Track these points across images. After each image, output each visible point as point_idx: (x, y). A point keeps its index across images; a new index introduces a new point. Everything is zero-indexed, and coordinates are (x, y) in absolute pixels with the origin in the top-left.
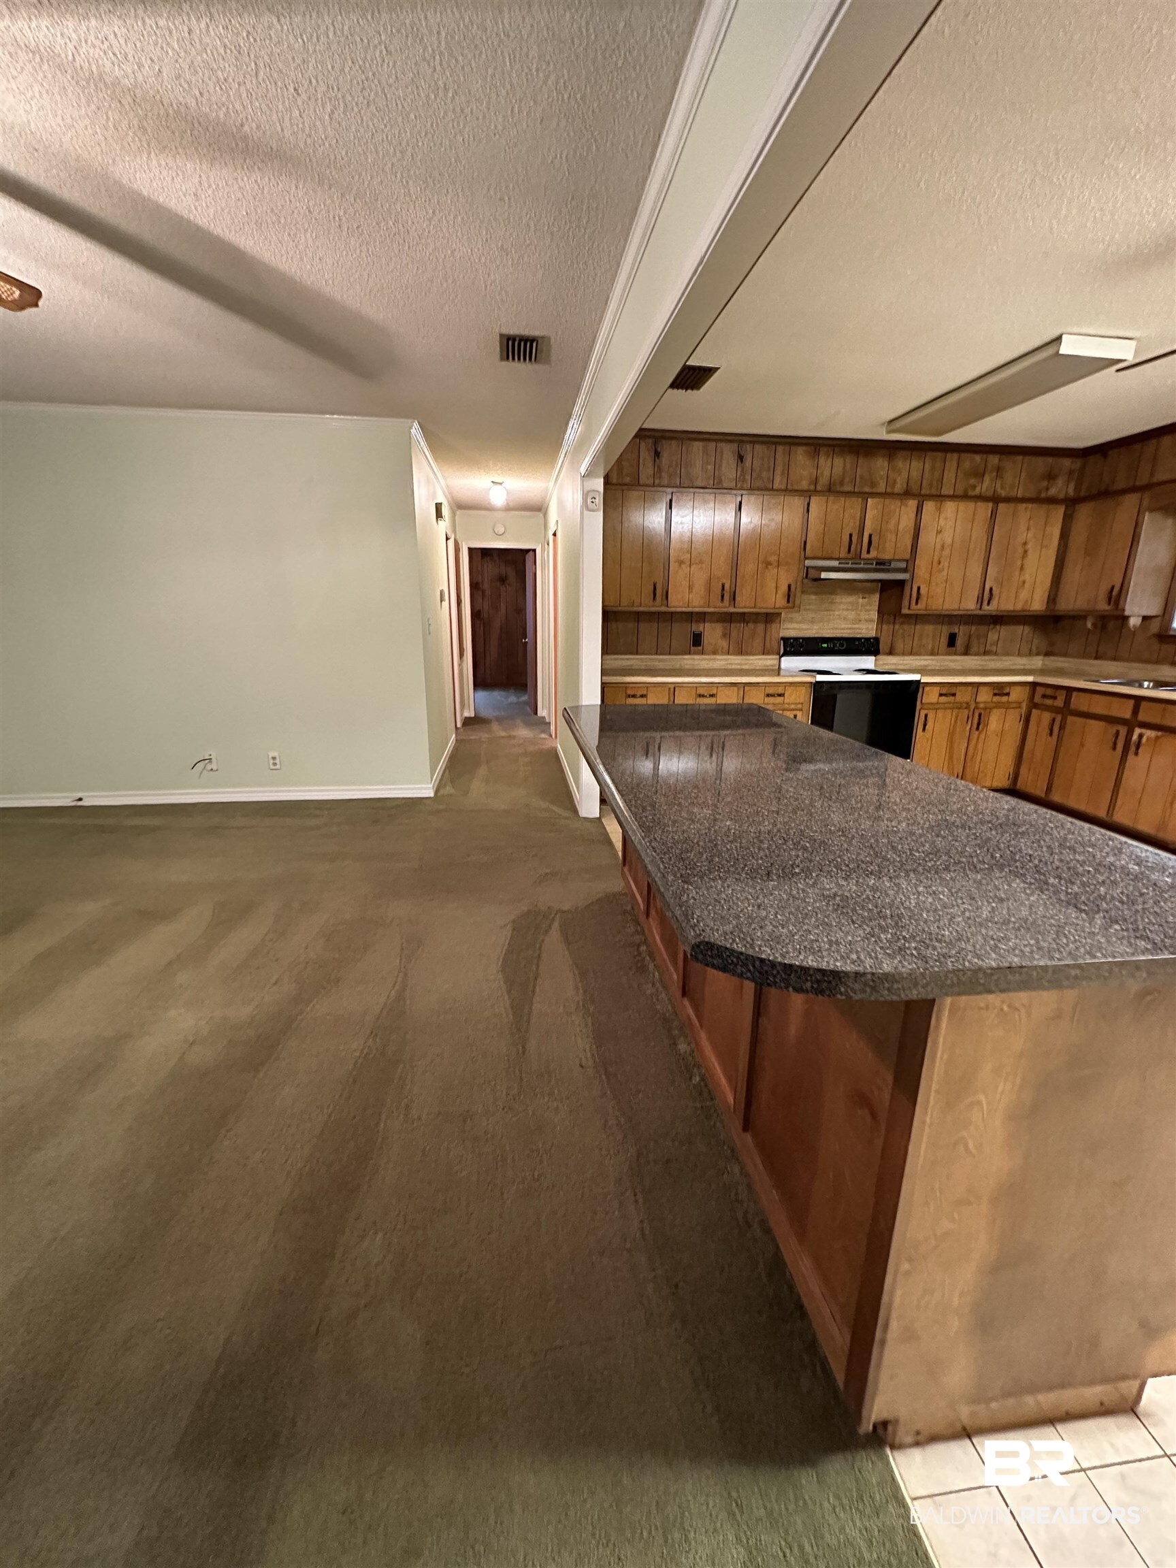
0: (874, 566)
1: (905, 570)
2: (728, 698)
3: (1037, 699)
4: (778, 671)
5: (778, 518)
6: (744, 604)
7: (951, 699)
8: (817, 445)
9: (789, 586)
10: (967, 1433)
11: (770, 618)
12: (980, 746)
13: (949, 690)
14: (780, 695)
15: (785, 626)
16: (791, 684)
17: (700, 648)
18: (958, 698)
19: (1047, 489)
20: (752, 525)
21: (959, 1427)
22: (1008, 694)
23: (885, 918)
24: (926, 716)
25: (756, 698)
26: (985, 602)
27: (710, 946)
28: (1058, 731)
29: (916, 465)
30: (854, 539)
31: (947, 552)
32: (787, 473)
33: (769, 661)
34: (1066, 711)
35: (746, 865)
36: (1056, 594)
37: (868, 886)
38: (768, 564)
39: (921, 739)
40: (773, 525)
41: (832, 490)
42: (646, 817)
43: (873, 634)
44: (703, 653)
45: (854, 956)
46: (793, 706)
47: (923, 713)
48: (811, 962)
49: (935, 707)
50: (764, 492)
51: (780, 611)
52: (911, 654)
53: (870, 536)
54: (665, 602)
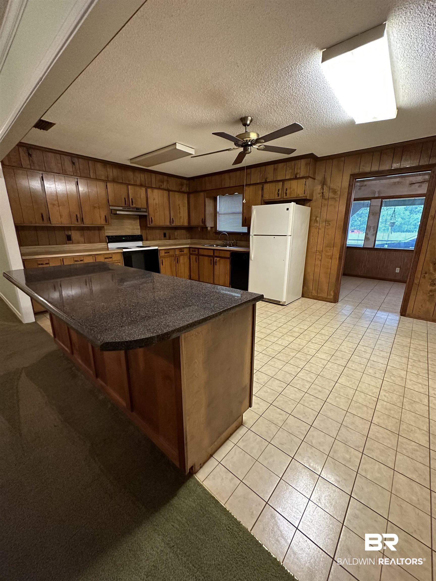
0: (135, 210)
1: (146, 212)
2: (90, 260)
3: (191, 252)
4: (108, 249)
5: (95, 189)
6: (88, 223)
7: (168, 254)
8: (106, 163)
9: (105, 216)
10: (211, 456)
11: (100, 228)
12: (179, 268)
13: (167, 251)
14: (110, 258)
15: (107, 232)
16: (114, 253)
17: (71, 242)
18: (170, 253)
19: (181, 189)
20: (84, 192)
21: (209, 455)
22: (183, 251)
23: (162, 319)
24: (162, 260)
25: (101, 259)
26: (172, 223)
27: (107, 344)
28: (198, 260)
29: (142, 176)
30: (126, 199)
31: (158, 206)
32: (95, 172)
33: (103, 245)
34: (199, 255)
35: (113, 316)
36: (190, 220)
37: (155, 312)
38: (95, 207)
39: (162, 267)
40: (94, 192)
41: (114, 181)
42: (66, 309)
43: (139, 234)
44: (73, 243)
45: (155, 331)
46: (116, 262)
47: (161, 259)
48: (143, 337)
49: (164, 257)
50: (88, 179)
51: (104, 226)
52: (153, 240)
53: (132, 199)
54: (49, 222)
